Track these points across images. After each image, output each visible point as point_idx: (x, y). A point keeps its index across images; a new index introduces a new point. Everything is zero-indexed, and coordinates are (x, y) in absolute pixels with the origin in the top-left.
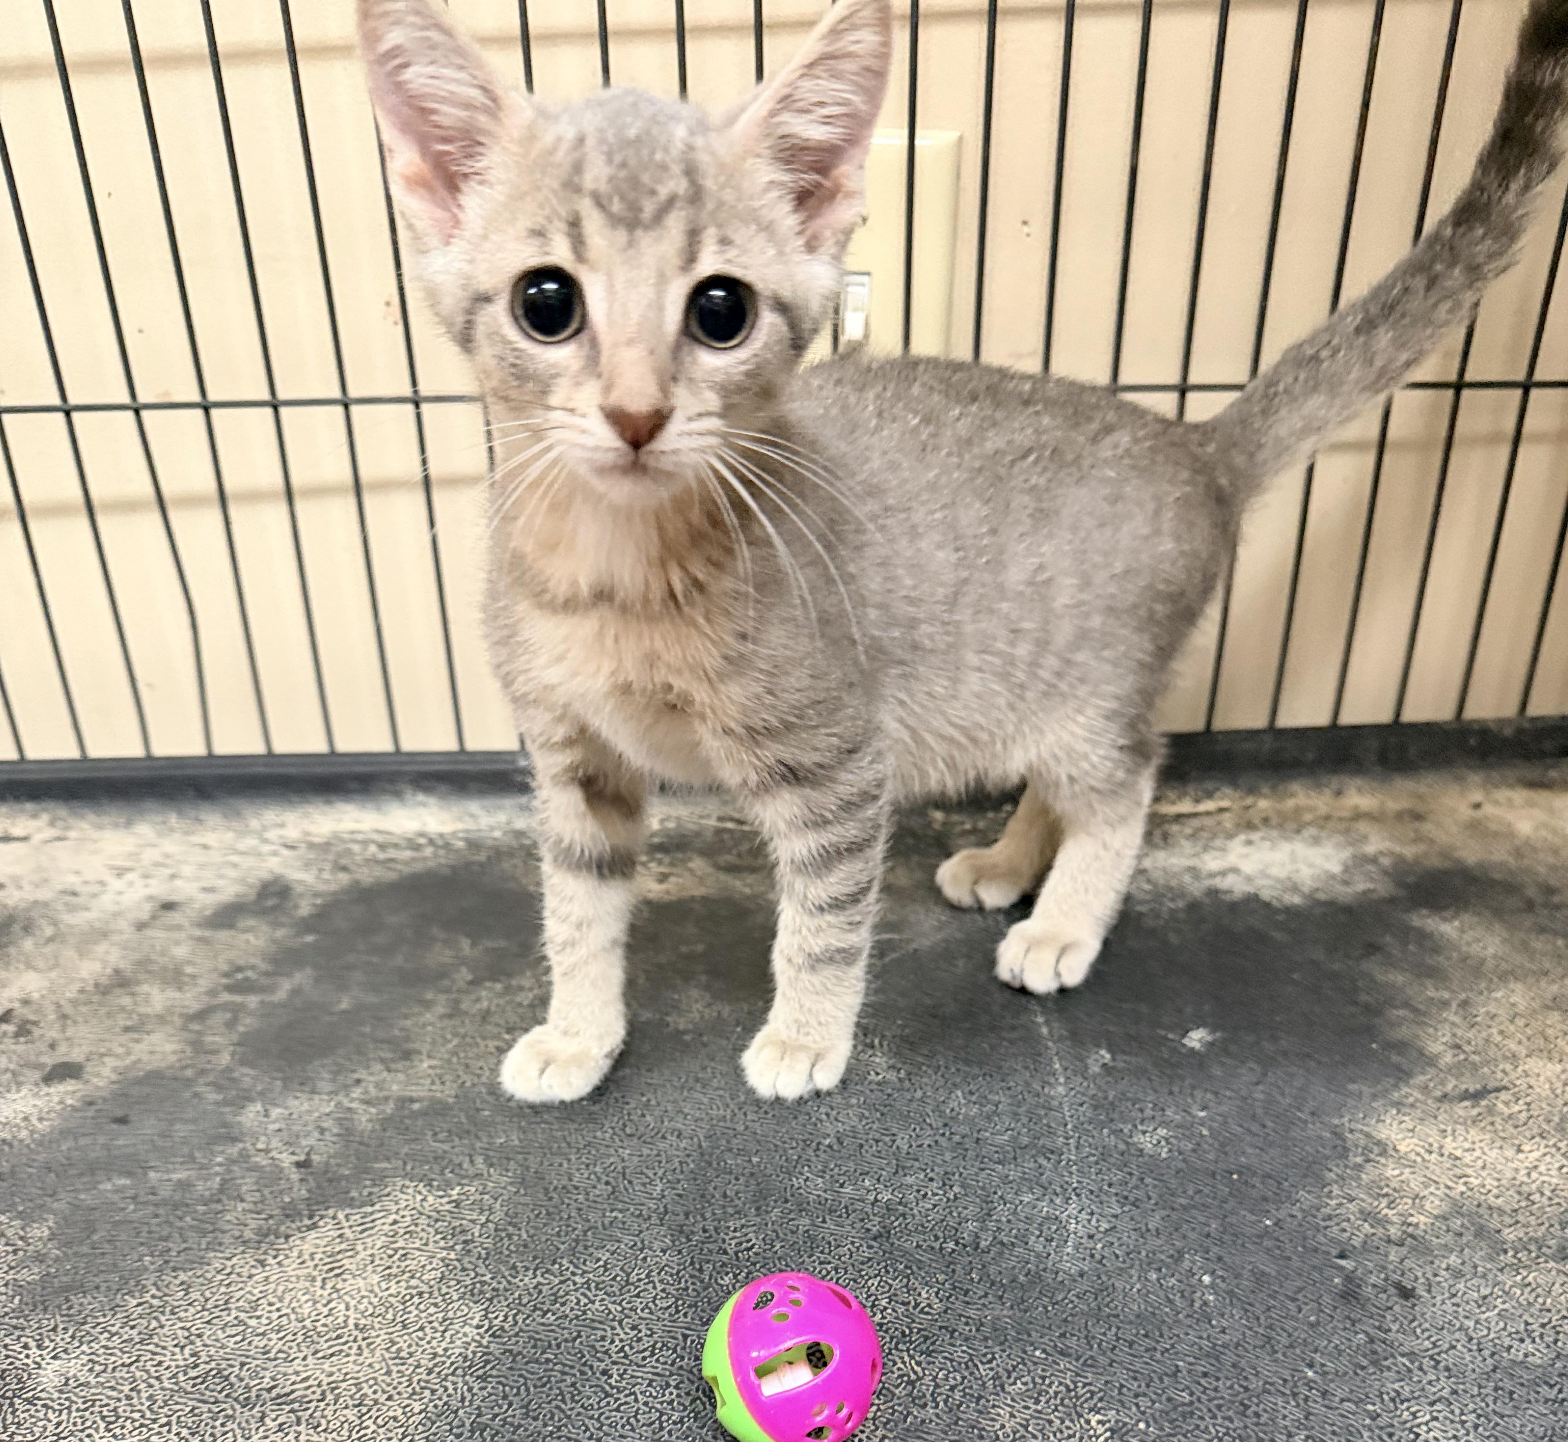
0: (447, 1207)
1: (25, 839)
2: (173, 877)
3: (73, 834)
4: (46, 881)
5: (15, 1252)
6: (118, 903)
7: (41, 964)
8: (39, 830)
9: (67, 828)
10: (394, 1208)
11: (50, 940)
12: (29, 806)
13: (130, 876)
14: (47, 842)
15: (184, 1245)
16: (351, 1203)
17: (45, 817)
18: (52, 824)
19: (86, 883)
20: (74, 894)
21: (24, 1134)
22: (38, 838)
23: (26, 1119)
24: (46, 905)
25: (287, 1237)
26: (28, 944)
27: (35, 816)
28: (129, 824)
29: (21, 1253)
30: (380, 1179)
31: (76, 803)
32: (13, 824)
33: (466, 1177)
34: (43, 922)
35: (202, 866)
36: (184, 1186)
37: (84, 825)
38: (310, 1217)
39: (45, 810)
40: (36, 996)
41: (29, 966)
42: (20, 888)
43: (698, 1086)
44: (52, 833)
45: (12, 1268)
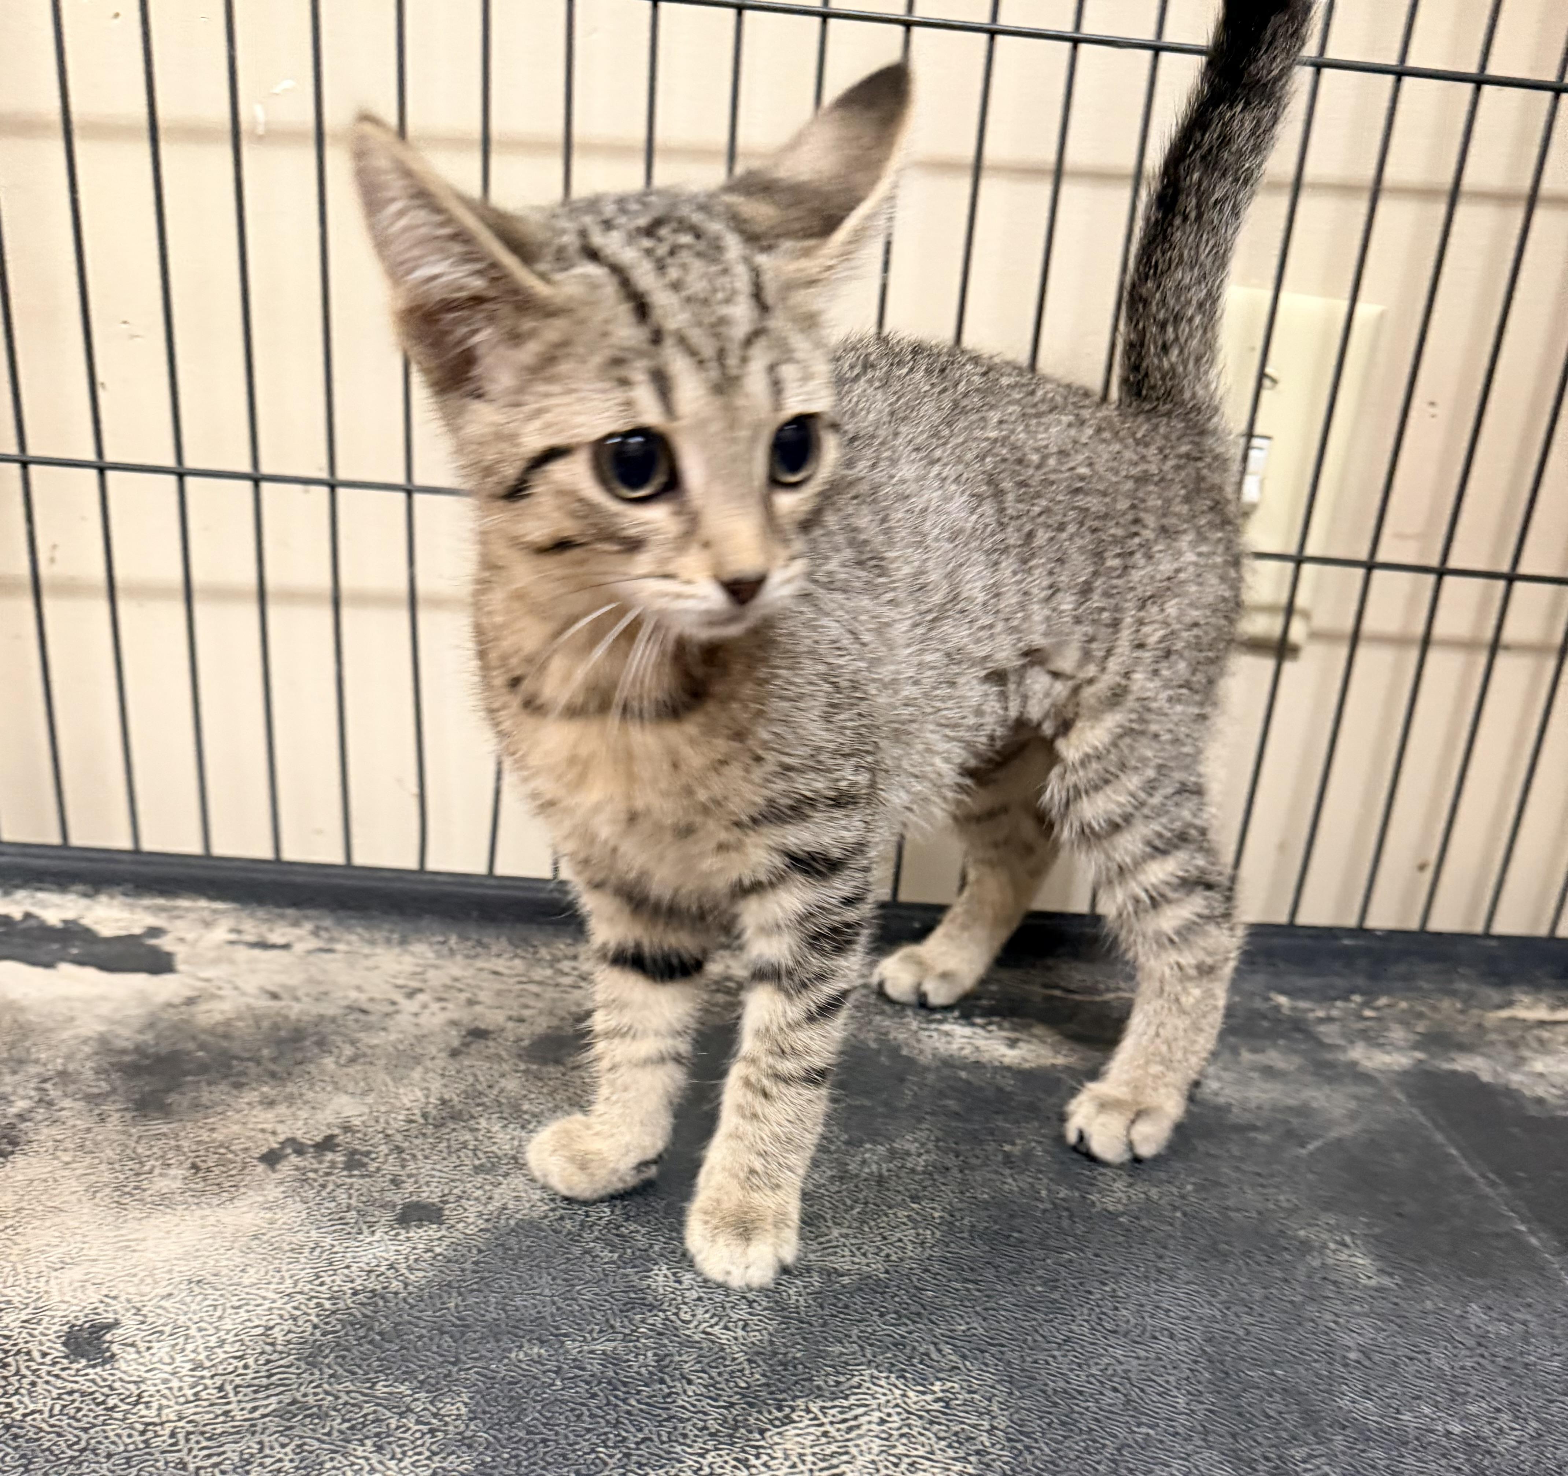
0: (936, 1406)
1: (286, 947)
2: (471, 1003)
3: (340, 947)
4: (326, 994)
5: (432, 1431)
6: (417, 1025)
7: (351, 1088)
8: (300, 939)
9: (332, 940)
10: (874, 1403)
11: (353, 1060)
12: (290, 912)
13: (421, 997)
14: (310, 952)
15: (641, 1436)
16: (818, 1393)
17: (308, 926)
18: (315, 933)
19: (372, 1000)
20: (364, 1012)
21: (395, 1285)
22: (299, 948)
23: (391, 1267)
24: (333, 1020)
25: (762, 1432)
26: (329, 1062)
27: (296, 924)
28: (404, 941)
29: (440, 1435)
30: (843, 1366)
31: (341, 913)
32: (271, 930)
33: (941, 1370)
34: (338, 1039)
35: (499, 993)
36: (611, 1359)
37: (353, 938)
38: (780, 1409)
39: (307, 918)
40: (356, 1122)
41: (337, 1087)
42: (297, 999)
43: (1163, 1277)
44: (313, 943)
45: (435, 1454)
